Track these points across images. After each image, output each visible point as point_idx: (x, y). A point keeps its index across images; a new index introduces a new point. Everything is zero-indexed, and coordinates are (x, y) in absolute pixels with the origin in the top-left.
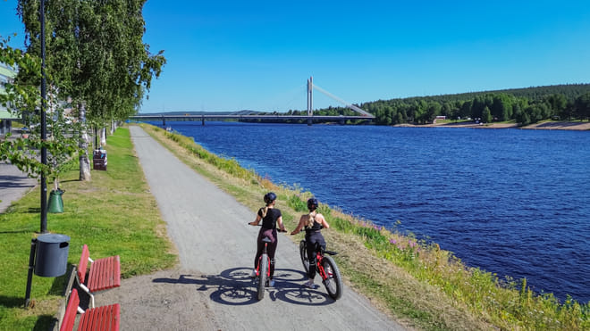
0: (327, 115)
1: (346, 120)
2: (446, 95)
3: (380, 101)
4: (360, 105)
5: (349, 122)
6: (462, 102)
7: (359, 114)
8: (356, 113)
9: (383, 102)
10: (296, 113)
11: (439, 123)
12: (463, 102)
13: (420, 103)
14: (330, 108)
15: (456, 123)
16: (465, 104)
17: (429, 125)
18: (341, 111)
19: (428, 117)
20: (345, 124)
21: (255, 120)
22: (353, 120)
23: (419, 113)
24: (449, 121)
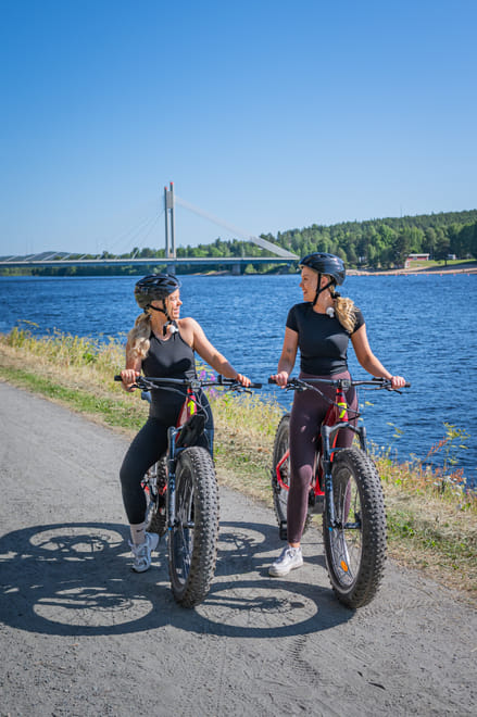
0: (210, 255)
1: (244, 265)
2: (442, 214)
3: (315, 228)
4: (275, 236)
5: (250, 269)
6: (458, 227)
7: (271, 254)
8: (265, 253)
9: (321, 229)
10: (146, 253)
11: (416, 266)
12: (462, 226)
13: (381, 231)
14: (218, 244)
15: (446, 267)
16: (463, 231)
17: (396, 272)
18: (235, 249)
19: (394, 256)
20: (243, 272)
21: (63, 271)
22: (258, 266)
23: (378, 248)
24: (434, 263)
